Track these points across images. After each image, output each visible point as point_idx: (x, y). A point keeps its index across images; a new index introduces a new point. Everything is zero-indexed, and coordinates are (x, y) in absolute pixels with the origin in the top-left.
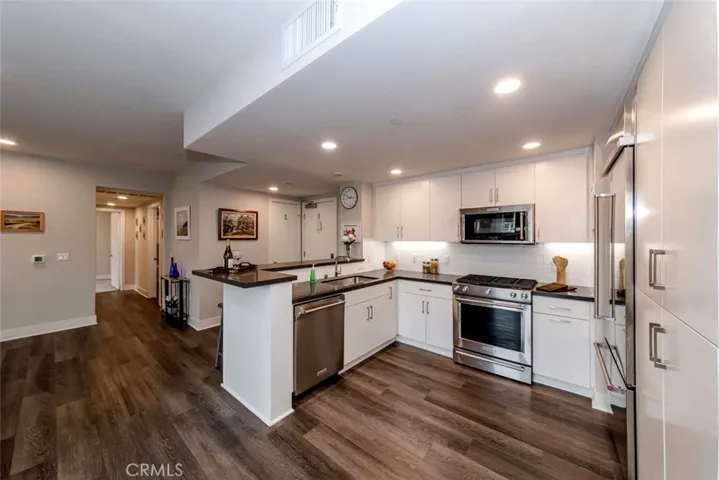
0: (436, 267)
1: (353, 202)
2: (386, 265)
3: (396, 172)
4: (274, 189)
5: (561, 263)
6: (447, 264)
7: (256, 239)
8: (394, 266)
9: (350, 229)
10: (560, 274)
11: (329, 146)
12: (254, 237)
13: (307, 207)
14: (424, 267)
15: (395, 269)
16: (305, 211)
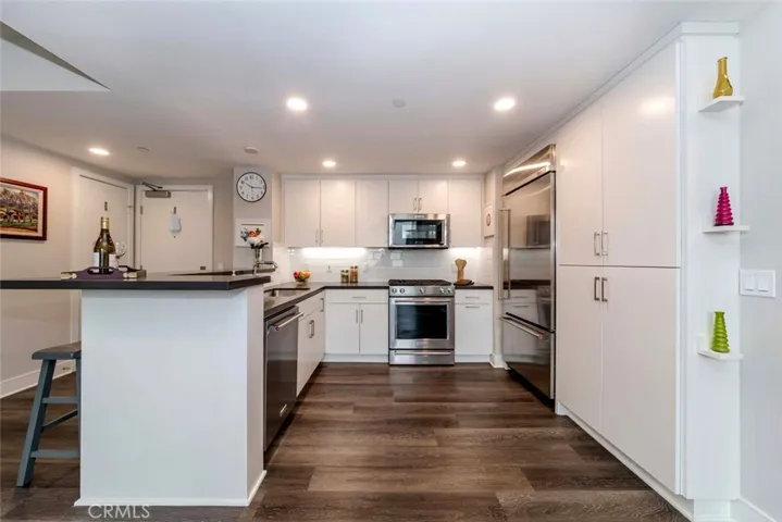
0: (355, 275)
1: (258, 193)
2: (298, 277)
3: (329, 164)
4: (99, 152)
5: (461, 264)
6: (366, 272)
7: (44, 238)
8: (308, 277)
9: (254, 229)
10: (460, 273)
11: (297, 105)
12: (40, 234)
13: (148, 194)
14: (343, 276)
15: (309, 280)
16: (144, 201)
